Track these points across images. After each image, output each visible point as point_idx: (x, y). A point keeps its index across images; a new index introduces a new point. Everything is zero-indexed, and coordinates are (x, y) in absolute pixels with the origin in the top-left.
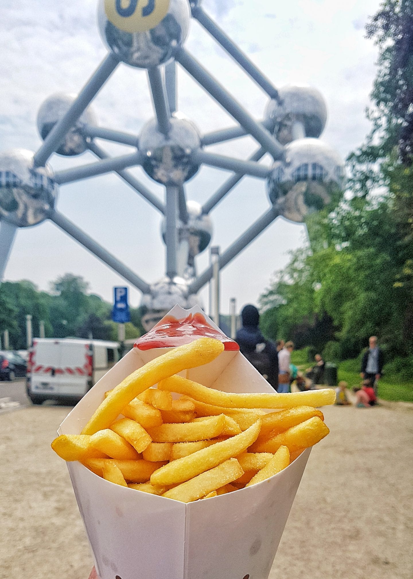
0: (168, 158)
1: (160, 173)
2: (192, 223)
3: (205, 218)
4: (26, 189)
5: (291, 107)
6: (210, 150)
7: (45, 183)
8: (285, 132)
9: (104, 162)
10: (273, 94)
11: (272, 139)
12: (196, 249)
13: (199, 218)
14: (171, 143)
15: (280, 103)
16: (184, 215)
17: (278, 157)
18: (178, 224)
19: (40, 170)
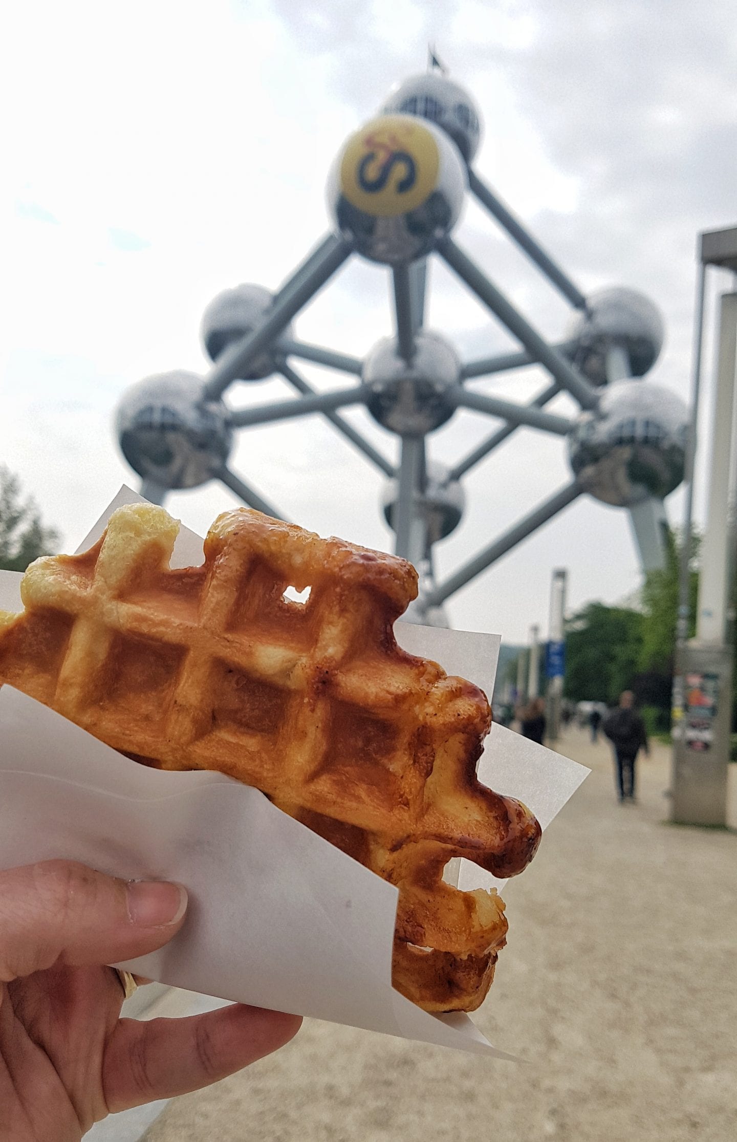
0: (408, 397)
1: (395, 418)
2: (433, 493)
3: (453, 486)
4: (190, 435)
5: (606, 321)
6: (476, 386)
7: (219, 425)
8: (594, 363)
9: (308, 398)
10: (576, 300)
11: (572, 371)
12: (436, 534)
13: (444, 486)
14: (415, 374)
15: (590, 315)
16: (423, 481)
17: (587, 404)
18: (415, 494)
19: (213, 407)
